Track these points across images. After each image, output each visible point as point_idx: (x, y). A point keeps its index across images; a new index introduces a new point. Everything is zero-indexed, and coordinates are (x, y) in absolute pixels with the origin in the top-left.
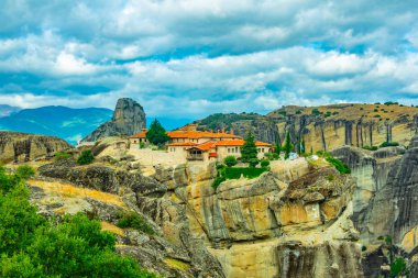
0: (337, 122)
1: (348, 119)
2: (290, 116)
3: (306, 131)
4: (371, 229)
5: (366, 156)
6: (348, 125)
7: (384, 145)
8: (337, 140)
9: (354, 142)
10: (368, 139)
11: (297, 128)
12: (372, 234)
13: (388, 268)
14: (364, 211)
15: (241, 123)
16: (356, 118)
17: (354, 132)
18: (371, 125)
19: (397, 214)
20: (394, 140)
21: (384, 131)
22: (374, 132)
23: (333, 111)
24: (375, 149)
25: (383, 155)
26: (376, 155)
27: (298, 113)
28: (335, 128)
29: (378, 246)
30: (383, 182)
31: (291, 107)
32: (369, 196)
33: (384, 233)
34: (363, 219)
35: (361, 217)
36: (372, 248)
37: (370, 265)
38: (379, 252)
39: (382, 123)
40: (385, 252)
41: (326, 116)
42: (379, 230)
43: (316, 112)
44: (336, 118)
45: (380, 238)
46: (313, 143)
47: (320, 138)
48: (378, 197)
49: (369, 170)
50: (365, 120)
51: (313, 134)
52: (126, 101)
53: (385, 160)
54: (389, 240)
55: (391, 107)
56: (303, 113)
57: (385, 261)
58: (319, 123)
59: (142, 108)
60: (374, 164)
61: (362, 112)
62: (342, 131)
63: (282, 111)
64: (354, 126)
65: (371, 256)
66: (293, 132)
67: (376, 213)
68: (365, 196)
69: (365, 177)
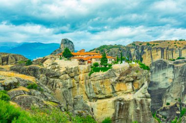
0: (158, 48)
1: (162, 47)
2: (137, 46)
3: (144, 53)
4: (172, 96)
5: (170, 64)
6: (162, 50)
7: (178, 59)
8: (157, 57)
9: (165, 57)
10: (171, 56)
11: (140, 51)
12: (172, 98)
13: (179, 112)
14: (169, 87)
15: (114, 49)
16: (166, 47)
17: (165, 53)
18: (172, 50)
19: (183, 89)
20: (183, 56)
21: (178, 52)
22: (174, 53)
23: (156, 44)
24: (174, 60)
25: (177, 63)
26: (175, 63)
27: (140, 44)
28: (157, 51)
29: (175, 103)
30: (177, 75)
31: (137, 42)
32: (171, 81)
33: (177, 97)
34: (168, 91)
35: (167, 90)
36: (172, 104)
37: (171, 112)
38: (175, 105)
39: (177, 49)
40: (178, 105)
41: (153, 46)
42: (175, 96)
43: (148, 44)
44: (157, 47)
45: (176, 99)
46: (147, 58)
47: (150, 56)
48: (175, 81)
49: (171, 69)
50: (170, 48)
51: (147, 53)
53: (179, 65)
54: (180, 100)
55: (182, 42)
56: (143, 45)
57: (178, 109)
58: (150, 49)
59: (72, 43)
60: (173, 67)
61: (169, 44)
62: (160, 52)
63: (133, 44)
64: (165, 50)
65: (172, 108)
66: (138, 53)
67: (174, 88)
68: (169, 81)
69: (169, 73)
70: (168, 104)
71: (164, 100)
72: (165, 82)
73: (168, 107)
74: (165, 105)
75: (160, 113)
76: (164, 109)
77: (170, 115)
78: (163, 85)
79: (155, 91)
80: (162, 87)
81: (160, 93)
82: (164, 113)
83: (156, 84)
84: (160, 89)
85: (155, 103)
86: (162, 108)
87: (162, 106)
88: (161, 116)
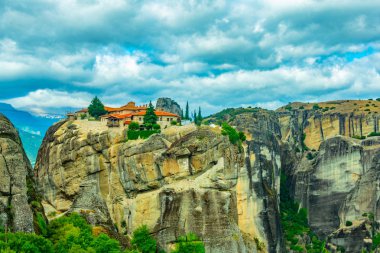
0: (333, 115)
1: (342, 113)
2: (294, 111)
3: (308, 124)
4: (357, 207)
5: (355, 144)
6: (342, 118)
7: (372, 135)
8: (333, 131)
9: (347, 133)
10: (359, 130)
11: (300, 121)
12: (358, 211)
13: (370, 241)
14: (352, 191)
16: (349, 112)
17: (347, 123)
18: (361, 118)
19: (379, 194)
21: (372, 123)
22: (364, 124)
24: (363, 138)
25: (369, 143)
26: (364, 143)
27: (302, 108)
28: (331, 121)
29: (362, 222)
30: (368, 166)
31: (296, 103)
32: (357, 178)
33: (367, 211)
34: (350, 199)
35: (348, 196)
36: (357, 223)
37: (354, 239)
38: (363, 227)
39: (371, 116)
40: (368, 227)
41: (325, 110)
42: (364, 208)
43: (316, 107)
44: (333, 112)
45: (365, 215)
46: (313, 133)
47: (319, 129)
48: (364, 179)
49: (357, 156)
50: (357, 113)
51: (313, 126)
52: (165, 100)
53: (371, 148)
54: (372, 217)
56: (306, 108)
57: (367, 235)
58: (318, 117)
59: (179, 106)
60: (361, 151)
61: (355, 107)
62: (336, 123)
63: (288, 107)
64: (347, 119)
65: (356, 231)
66: (296, 124)
67: (361, 193)
68: (352, 179)
69: (353, 163)
70: (349, 224)
71: (342, 216)
72: (344, 181)
73: (348, 230)
74: (343, 226)
75: (334, 241)
76: (342, 234)
77: (353, 246)
78: (340, 186)
79: (325, 197)
80: (340, 191)
81: (336, 202)
82: (341, 242)
83: (327, 184)
84: (335, 195)
85: (325, 221)
86: (337, 231)
87: (338, 227)
88: (335, 248)
